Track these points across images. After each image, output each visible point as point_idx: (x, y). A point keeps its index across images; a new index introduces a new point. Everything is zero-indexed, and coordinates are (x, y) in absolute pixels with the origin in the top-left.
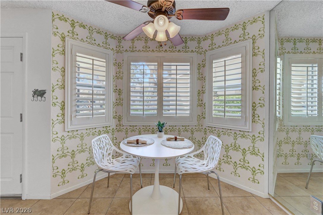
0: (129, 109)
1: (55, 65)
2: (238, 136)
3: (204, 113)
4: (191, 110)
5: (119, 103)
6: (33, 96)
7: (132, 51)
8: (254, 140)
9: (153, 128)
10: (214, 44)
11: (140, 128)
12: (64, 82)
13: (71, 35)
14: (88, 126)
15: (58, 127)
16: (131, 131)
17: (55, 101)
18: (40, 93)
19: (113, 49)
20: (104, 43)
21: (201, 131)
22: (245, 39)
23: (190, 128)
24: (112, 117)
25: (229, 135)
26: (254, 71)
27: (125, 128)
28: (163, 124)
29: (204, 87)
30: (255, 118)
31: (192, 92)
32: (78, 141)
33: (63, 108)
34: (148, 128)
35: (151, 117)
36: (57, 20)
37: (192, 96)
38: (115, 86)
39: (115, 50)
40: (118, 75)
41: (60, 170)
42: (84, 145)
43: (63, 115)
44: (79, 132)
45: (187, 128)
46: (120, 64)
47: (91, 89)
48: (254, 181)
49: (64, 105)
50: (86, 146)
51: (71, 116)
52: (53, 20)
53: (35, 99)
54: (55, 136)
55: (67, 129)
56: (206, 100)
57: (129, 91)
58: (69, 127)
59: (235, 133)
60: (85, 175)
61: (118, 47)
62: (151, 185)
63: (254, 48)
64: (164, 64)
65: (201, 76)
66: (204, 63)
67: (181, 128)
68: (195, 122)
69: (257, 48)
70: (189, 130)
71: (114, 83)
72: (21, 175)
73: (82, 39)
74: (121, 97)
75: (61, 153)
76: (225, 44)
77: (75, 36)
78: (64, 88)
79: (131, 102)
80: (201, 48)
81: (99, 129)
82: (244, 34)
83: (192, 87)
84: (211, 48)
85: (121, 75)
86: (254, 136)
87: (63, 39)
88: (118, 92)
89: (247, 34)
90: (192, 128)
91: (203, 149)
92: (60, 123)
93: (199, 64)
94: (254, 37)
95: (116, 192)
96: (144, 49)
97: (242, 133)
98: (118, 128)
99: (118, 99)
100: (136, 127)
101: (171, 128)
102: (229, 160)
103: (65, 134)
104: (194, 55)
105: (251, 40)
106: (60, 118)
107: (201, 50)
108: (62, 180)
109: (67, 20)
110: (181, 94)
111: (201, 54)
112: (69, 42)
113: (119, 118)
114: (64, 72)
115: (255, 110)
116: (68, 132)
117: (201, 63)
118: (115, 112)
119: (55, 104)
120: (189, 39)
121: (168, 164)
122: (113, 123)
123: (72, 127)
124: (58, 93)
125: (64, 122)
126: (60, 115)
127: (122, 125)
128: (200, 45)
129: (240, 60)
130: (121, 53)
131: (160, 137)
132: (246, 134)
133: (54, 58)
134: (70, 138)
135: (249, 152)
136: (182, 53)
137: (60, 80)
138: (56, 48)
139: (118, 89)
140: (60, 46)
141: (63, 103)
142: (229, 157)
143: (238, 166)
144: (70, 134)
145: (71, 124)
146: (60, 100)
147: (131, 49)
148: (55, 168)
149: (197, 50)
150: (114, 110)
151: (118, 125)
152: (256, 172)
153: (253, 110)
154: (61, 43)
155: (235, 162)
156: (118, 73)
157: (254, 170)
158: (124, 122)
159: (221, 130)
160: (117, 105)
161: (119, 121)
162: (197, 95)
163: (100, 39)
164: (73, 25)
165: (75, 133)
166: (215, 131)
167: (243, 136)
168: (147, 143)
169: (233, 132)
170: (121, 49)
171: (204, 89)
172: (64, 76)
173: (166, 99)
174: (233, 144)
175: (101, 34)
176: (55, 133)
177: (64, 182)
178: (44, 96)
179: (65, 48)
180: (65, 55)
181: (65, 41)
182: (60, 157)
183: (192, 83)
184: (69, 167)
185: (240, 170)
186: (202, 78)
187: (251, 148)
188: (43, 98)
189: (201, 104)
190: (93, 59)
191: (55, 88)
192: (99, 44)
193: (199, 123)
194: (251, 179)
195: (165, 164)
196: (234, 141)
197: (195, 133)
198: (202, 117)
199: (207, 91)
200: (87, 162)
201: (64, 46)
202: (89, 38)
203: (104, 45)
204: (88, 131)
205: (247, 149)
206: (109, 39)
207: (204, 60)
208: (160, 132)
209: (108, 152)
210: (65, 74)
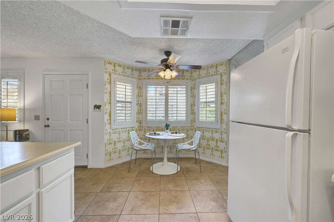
0: (146, 116)
1: (106, 91)
2: (213, 132)
3: (195, 119)
4: (187, 116)
5: (140, 112)
6: (94, 109)
7: (148, 79)
8: (222, 133)
9: (162, 128)
10: (200, 75)
11: (153, 129)
12: (111, 100)
13: (113, 72)
14: (122, 127)
15: (108, 127)
16: (148, 131)
17: (106, 111)
18: (98, 107)
19: (136, 77)
20: (131, 74)
21: (193, 130)
22: (217, 75)
23: (186, 128)
24: (136, 121)
25: (209, 132)
26: (222, 93)
27: (144, 128)
28: (169, 125)
29: (194, 102)
30: (222, 121)
31: (187, 105)
32: (117, 135)
33: (110, 116)
34: (159, 128)
35: (160, 121)
36: (107, 64)
37: (187, 108)
38: (137, 101)
39: (137, 78)
40: (139, 94)
41: (109, 152)
42: (121, 138)
43: (110, 119)
44: (118, 130)
45: (184, 128)
46: (140, 87)
47: (125, 103)
48: (222, 157)
49: (111, 114)
50: (122, 139)
51: (114, 120)
52: (105, 65)
53: (95, 110)
54: (106, 132)
55: (112, 128)
56: (196, 110)
57: (146, 105)
58: (113, 127)
59: (212, 130)
60: (121, 156)
61: (139, 76)
62: (161, 162)
63: (221, 80)
64: (169, 87)
65: (193, 95)
66: (195, 86)
67: (180, 128)
68: (189, 125)
69: (223, 80)
70: (185, 129)
71: (137, 100)
72: (87, 154)
73: (119, 74)
74: (141, 108)
75: (109, 141)
76: (206, 75)
77: (116, 72)
78: (110, 104)
79: (148, 112)
80: (193, 76)
81: (129, 129)
82: (216, 71)
83: (187, 102)
84: (198, 77)
85: (142, 94)
86: (221, 131)
87: (110, 75)
88: (140, 105)
89: (218, 71)
90: (187, 128)
91: (193, 139)
92: (108, 124)
93: (191, 87)
94: (221, 74)
95: (141, 165)
96: (156, 78)
97: (216, 130)
98: (139, 128)
99: (139, 110)
100: (151, 128)
101: (174, 128)
102: (209, 147)
103: (111, 131)
104: (189, 81)
105: (220, 75)
106: (109, 121)
107: (193, 78)
108: (109, 158)
109: (112, 63)
110: (180, 107)
111: (193, 80)
112: (113, 76)
113: (140, 122)
114: (111, 94)
115: (222, 116)
116: (113, 129)
117: (193, 86)
118: (137, 118)
119: (106, 113)
120: (185, 71)
121: (172, 152)
122: (136, 125)
123: (115, 127)
124: (108, 106)
125: (110, 124)
126: (108, 119)
127: (142, 127)
128: (192, 75)
129: (214, 87)
130: (141, 80)
131: (167, 132)
132: (218, 130)
133: (106, 87)
134: (113, 133)
135: (219, 141)
136: (180, 80)
137: (108, 99)
138: (106, 81)
139: (139, 103)
140: (109, 79)
141: (110, 113)
142: (209, 145)
143: (213, 150)
144: (114, 131)
145: (114, 125)
146: (108, 111)
147: (148, 77)
148: (106, 150)
149: (190, 78)
150: (137, 117)
151: (139, 127)
152: (223, 152)
153: (221, 116)
154: (109, 77)
155: (212, 148)
156: (139, 93)
157: (222, 151)
158: (144, 124)
159: (204, 129)
160: (139, 113)
161: (140, 124)
162: (190, 107)
163: (129, 72)
164: (115, 66)
165: (116, 131)
166: (201, 130)
167: (216, 132)
168: (160, 134)
169: (211, 130)
170: (141, 77)
171: (195, 103)
172: (110, 96)
173: (171, 109)
174: (211, 137)
175: (129, 69)
176: (106, 130)
177: (110, 159)
178: (100, 108)
179: (111, 80)
180: (111, 84)
181: (111, 76)
182: (109, 144)
183: (187, 99)
184: (113, 150)
185: (215, 152)
186: (193, 96)
187: (220, 138)
188: (100, 110)
189: (193, 113)
190: (126, 86)
191: (106, 104)
192: (128, 75)
193: (192, 125)
194: (220, 157)
195: (170, 152)
196: (212, 135)
197: (189, 131)
198: (193, 121)
199: (196, 105)
200: (122, 148)
201: (111, 79)
202: (123, 72)
203: (131, 76)
204: (123, 130)
205: (218, 139)
206: (134, 71)
207: (194, 85)
208: (167, 129)
209: (137, 141)
210: (111, 95)
